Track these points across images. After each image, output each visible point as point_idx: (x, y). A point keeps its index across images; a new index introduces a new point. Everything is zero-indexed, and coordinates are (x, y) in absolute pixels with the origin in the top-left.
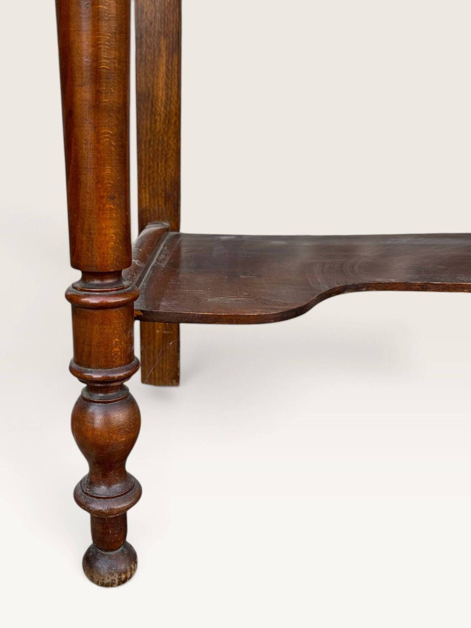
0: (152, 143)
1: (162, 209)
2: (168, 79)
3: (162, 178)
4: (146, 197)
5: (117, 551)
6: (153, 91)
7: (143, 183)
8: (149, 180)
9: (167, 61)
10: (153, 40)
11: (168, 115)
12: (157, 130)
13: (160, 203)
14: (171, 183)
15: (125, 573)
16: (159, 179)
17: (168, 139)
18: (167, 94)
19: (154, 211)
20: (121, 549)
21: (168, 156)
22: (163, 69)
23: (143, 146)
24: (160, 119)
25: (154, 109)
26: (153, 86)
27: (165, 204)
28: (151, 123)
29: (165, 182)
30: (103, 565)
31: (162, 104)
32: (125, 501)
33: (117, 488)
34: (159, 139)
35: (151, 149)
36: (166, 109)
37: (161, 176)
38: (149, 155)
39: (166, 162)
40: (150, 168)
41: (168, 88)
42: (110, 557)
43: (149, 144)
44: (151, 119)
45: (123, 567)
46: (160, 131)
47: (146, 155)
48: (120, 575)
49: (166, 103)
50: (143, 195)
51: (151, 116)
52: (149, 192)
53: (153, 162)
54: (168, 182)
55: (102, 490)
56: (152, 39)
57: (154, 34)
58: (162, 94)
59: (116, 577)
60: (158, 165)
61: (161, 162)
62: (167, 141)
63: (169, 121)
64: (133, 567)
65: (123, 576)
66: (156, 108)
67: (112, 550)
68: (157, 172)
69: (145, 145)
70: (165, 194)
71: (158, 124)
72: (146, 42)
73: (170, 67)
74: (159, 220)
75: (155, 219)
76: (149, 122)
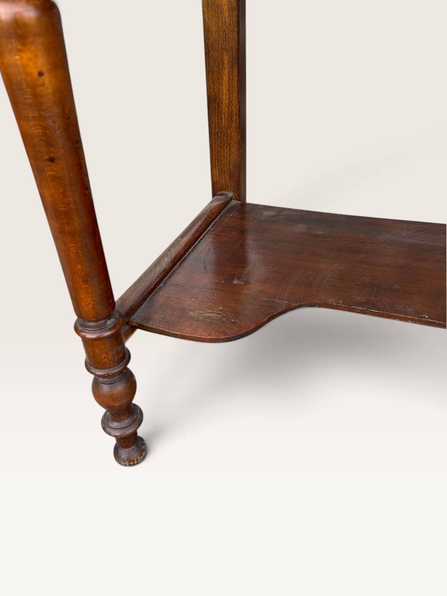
0: (219, 135)
1: (228, 183)
2: (230, 86)
3: (227, 161)
4: (216, 173)
6: (219, 96)
7: (214, 163)
8: (218, 160)
9: (229, 72)
10: (218, 54)
11: (230, 114)
12: (223, 125)
13: (226, 179)
14: (234, 165)
16: (225, 162)
17: (232, 132)
18: (230, 98)
19: (222, 184)
21: (231, 145)
22: (226, 78)
23: (213, 137)
24: (225, 117)
25: (220, 109)
26: (218, 91)
27: (230, 180)
28: (218, 119)
29: (230, 164)
31: (226, 105)
34: (224, 132)
35: (219, 139)
36: (229, 109)
37: (226, 159)
38: (218, 143)
39: (230, 150)
40: (218, 152)
41: (230, 94)
43: (218, 136)
44: (218, 117)
46: (225, 126)
47: (215, 143)
49: (229, 105)
50: (214, 172)
51: (218, 114)
52: (219, 170)
53: (220, 148)
54: (232, 165)
56: (216, 54)
57: (219, 50)
58: (226, 98)
60: (224, 151)
61: (226, 149)
62: (230, 134)
63: (231, 119)
66: (221, 109)
68: (224, 156)
69: (215, 135)
70: (230, 172)
71: (223, 120)
72: (213, 56)
73: (231, 78)
74: (225, 191)
75: (223, 190)
76: (216, 118)
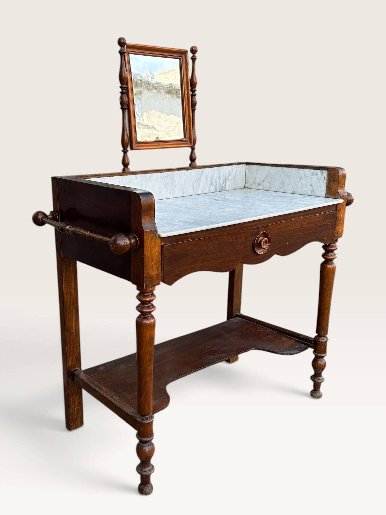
0: (71, 343)
1: (76, 364)
6: (71, 327)
7: (69, 357)
8: (71, 355)
11: (76, 333)
13: (75, 362)
17: (77, 340)
18: (76, 326)
19: (73, 365)
22: (74, 319)
25: (72, 332)
26: (71, 325)
28: (71, 337)
34: (73, 341)
36: (75, 331)
38: (71, 347)
40: (71, 351)
46: (74, 339)
50: (69, 361)
53: (72, 349)
60: (74, 350)
70: (76, 358)
72: (68, 312)
73: (76, 318)
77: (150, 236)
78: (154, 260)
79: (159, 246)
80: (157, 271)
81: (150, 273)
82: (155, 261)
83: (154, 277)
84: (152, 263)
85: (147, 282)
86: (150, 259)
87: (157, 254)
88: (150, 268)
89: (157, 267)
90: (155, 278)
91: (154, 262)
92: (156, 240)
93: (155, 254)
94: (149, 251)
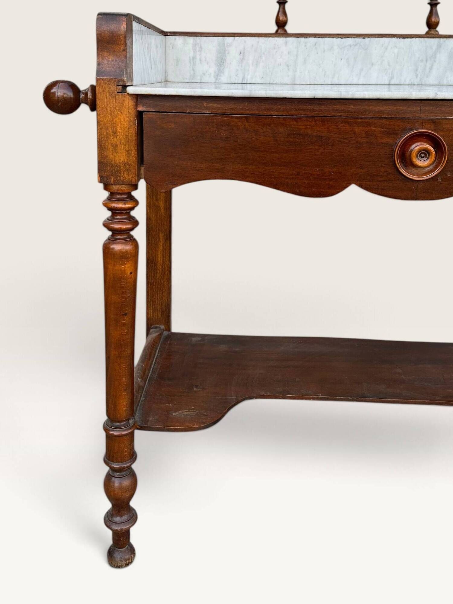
0: (155, 284)
1: (160, 318)
2: (164, 252)
3: (160, 302)
4: (151, 312)
5: (125, 548)
6: (155, 258)
7: (149, 304)
8: (153, 302)
9: (163, 244)
10: (156, 233)
11: (164, 270)
12: (158, 277)
13: (159, 315)
14: (165, 305)
15: (129, 560)
16: (159, 302)
17: (164, 282)
18: (163, 260)
19: (155, 318)
20: (127, 547)
21: (164, 291)
22: (161, 248)
23: (150, 285)
24: (159, 272)
25: (156, 267)
26: (155, 256)
27: (162, 316)
28: (154, 274)
29: (162, 304)
30: (118, 556)
31: (160, 265)
32: (129, 525)
33: (125, 518)
34: (158, 282)
35: (154, 286)
36: (162, 267)
37: (159, 301)
38: (153, 290)
39: (162, 294)
40: (153, 296)
41: (164, 257)
42: (121, 551)
44: (154, 272)
45: (127, 557)
46: (159, 278)
47: (151, 290)
48: (126, 561)
49: (163, 264)
50: (149, 310)
51: (154, 270)
52: (153, 309)
53: (155, 293)
54: (164, 304)
55: (118, 519)
56: (155, 233)
57: (156, 231)
58: (161, 260)
59: (124, 562)
60: (158, 295)
61: (160, 293)
62: (163, 283)
63: (164, 273)
64: (133, 556)
65: (128, 562)
66: (157, 267)
67: (122, 548)
68: (157, 298)
69: (151, 285)
70: (162, 310)
71: (158, 274)
72: (152, 234)
73: (165, 247)
74: (158, 324)
75: (156, 324)
76: (153, 273)
77: (110, 88)
78: (118, 134)
79: (130, 111)
80: (128, 157)
81: (111, 156)
82: (121, 136)
83: (120, 167)
84: (115, 140)
85: (104, 172)
86: (111, 131)
87: (126, 124)
88: (110, 148)
89: (127, 149)
90: (122, 167)
91: (118, 137)
92: (122, 98)
93: (121, 124)
94: (106, 116)
